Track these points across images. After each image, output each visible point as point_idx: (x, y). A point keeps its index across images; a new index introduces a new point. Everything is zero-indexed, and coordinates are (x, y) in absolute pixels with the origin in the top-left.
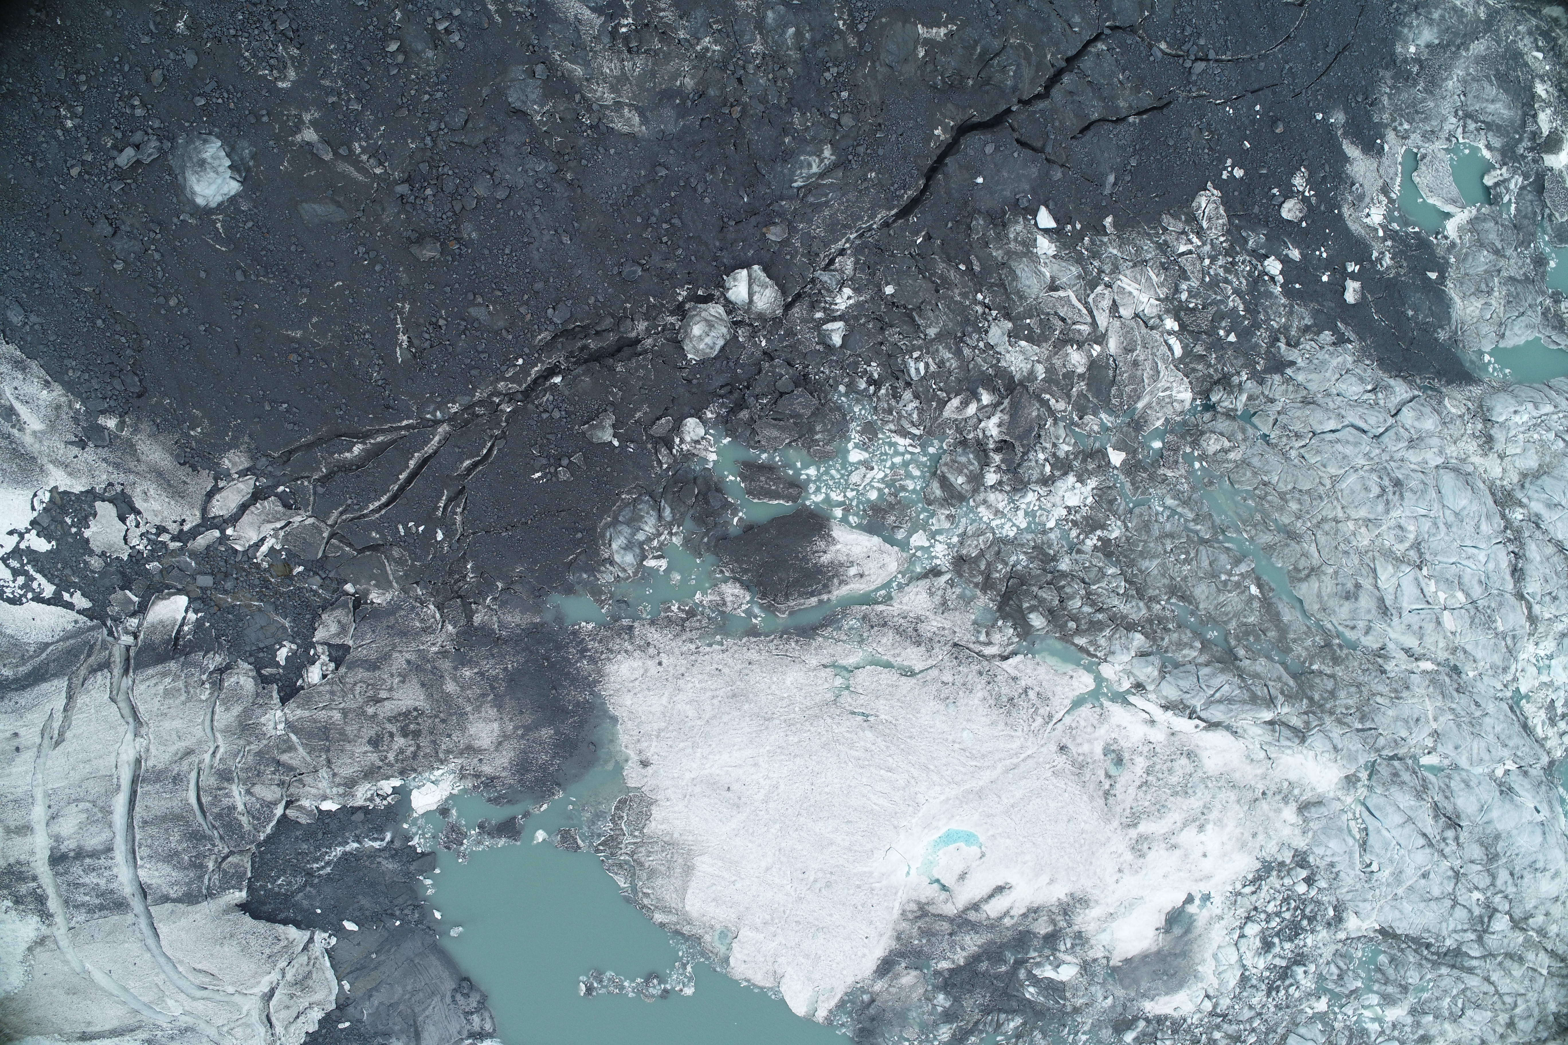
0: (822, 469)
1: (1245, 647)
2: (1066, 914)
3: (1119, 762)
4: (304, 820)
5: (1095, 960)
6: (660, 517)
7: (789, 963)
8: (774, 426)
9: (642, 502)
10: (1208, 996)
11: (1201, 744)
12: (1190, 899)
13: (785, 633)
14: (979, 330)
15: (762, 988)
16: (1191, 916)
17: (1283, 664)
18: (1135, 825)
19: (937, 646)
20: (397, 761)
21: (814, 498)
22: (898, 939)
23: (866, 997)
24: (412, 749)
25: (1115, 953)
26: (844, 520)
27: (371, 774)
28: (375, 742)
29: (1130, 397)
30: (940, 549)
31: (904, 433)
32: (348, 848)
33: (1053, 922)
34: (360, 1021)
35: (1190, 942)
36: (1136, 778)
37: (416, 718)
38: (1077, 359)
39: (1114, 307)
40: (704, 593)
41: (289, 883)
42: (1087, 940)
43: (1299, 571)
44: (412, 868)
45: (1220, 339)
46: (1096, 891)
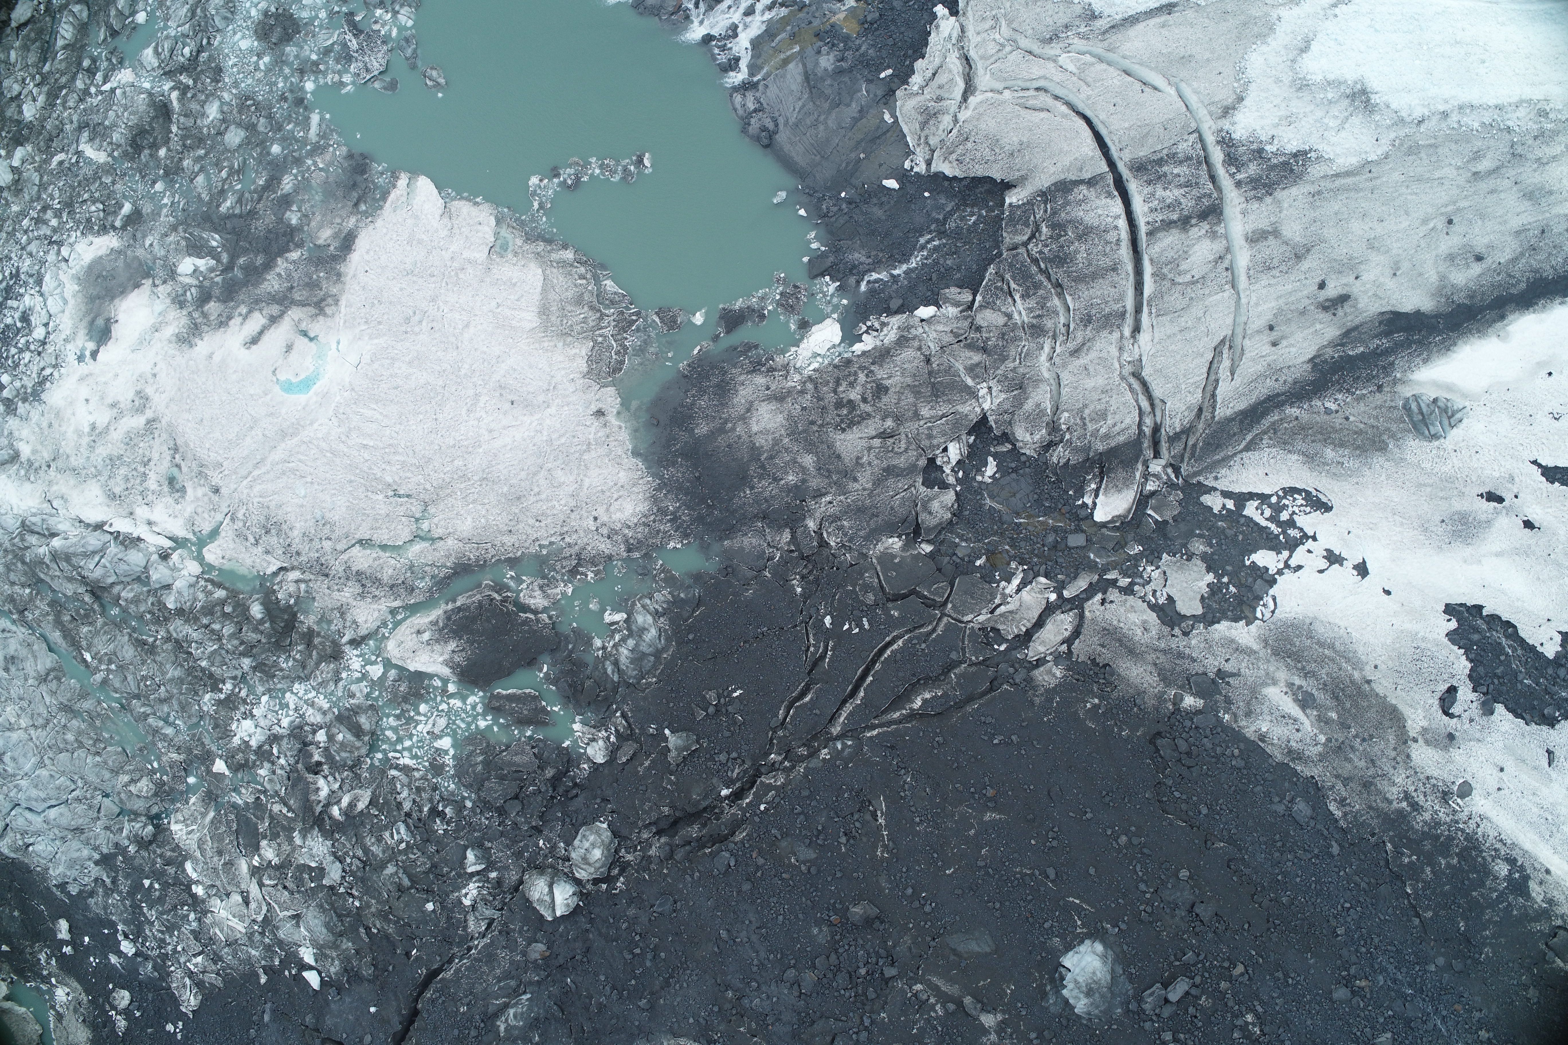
0: (473, 727)
1: (87, 604)
2: (195, 324)
3: (171, 481)
4: (952, 292)
5: (165, 282)
6: (616, 663)
7: (437, 231)
8: (519, 765)
9: (635, 678)
10: (67, 261)
11: (106, 508)
12: (94, 354)
13: (482, 565)
14: (353, 874)
15: (462, 198)
16: (91, 339)
17: (54, 591)
18: (148, 422)
19: (341, 574)
20: (856, 374)
21: (475, 698)
22: (339, 275)
23: (363, 207)
24: (841, 389)
25: (148, 293)
26: (445, 681)
27: (882, 355)
28: (881, 390)
29: (220, 822)
30: (356, 664)
31: (406, 770)
32: (904, 267)
33: (205, 315)
34: (869, 81)
35: (88, 312)
36: (154, 468)
37: (842, 421)
38: (269, 852)
39: (246, 902)
40: (564, 594)
41: (963, 218)
42: (173, 302)
43: (55, 678)
44: (831, 259)
45: (158, 880)
46: (172, 352)
